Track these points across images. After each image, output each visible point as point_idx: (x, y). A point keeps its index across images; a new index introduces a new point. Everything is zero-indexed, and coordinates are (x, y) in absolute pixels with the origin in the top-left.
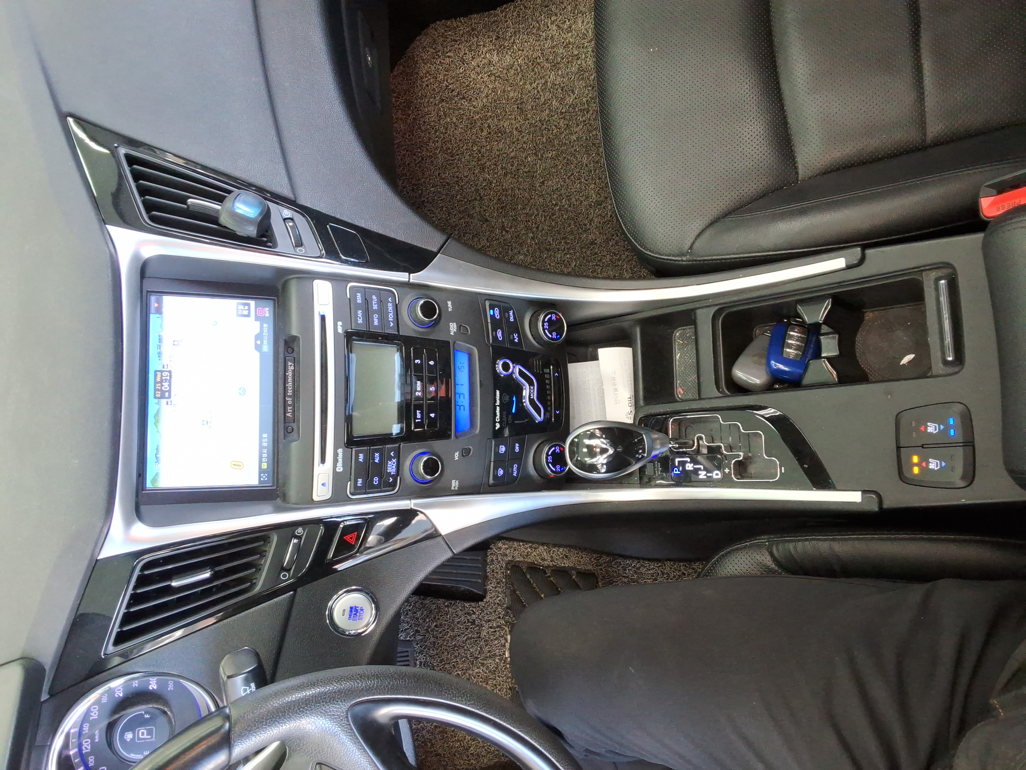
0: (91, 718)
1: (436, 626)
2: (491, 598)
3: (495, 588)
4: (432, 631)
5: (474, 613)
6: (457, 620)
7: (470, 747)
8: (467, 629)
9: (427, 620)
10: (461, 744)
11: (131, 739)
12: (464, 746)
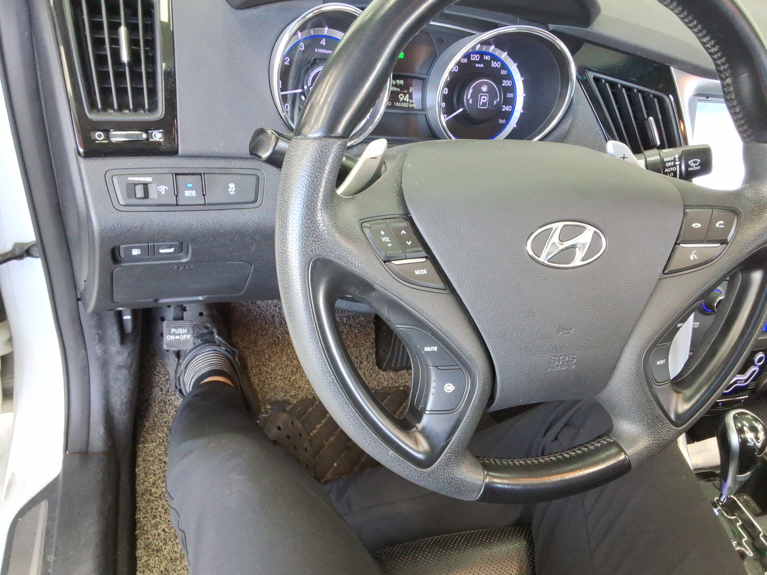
0: (493, 62)
1: (355, 333)
2: (383, 375)
3: (391, 378)
4: (351, 330)
5: (368, 363)
6: (362, 349)
7: (265, 367)
8: (356, 358)
9: (359, 326)
10: (267, 359)
11: (482, 90)
12: (266, 362)
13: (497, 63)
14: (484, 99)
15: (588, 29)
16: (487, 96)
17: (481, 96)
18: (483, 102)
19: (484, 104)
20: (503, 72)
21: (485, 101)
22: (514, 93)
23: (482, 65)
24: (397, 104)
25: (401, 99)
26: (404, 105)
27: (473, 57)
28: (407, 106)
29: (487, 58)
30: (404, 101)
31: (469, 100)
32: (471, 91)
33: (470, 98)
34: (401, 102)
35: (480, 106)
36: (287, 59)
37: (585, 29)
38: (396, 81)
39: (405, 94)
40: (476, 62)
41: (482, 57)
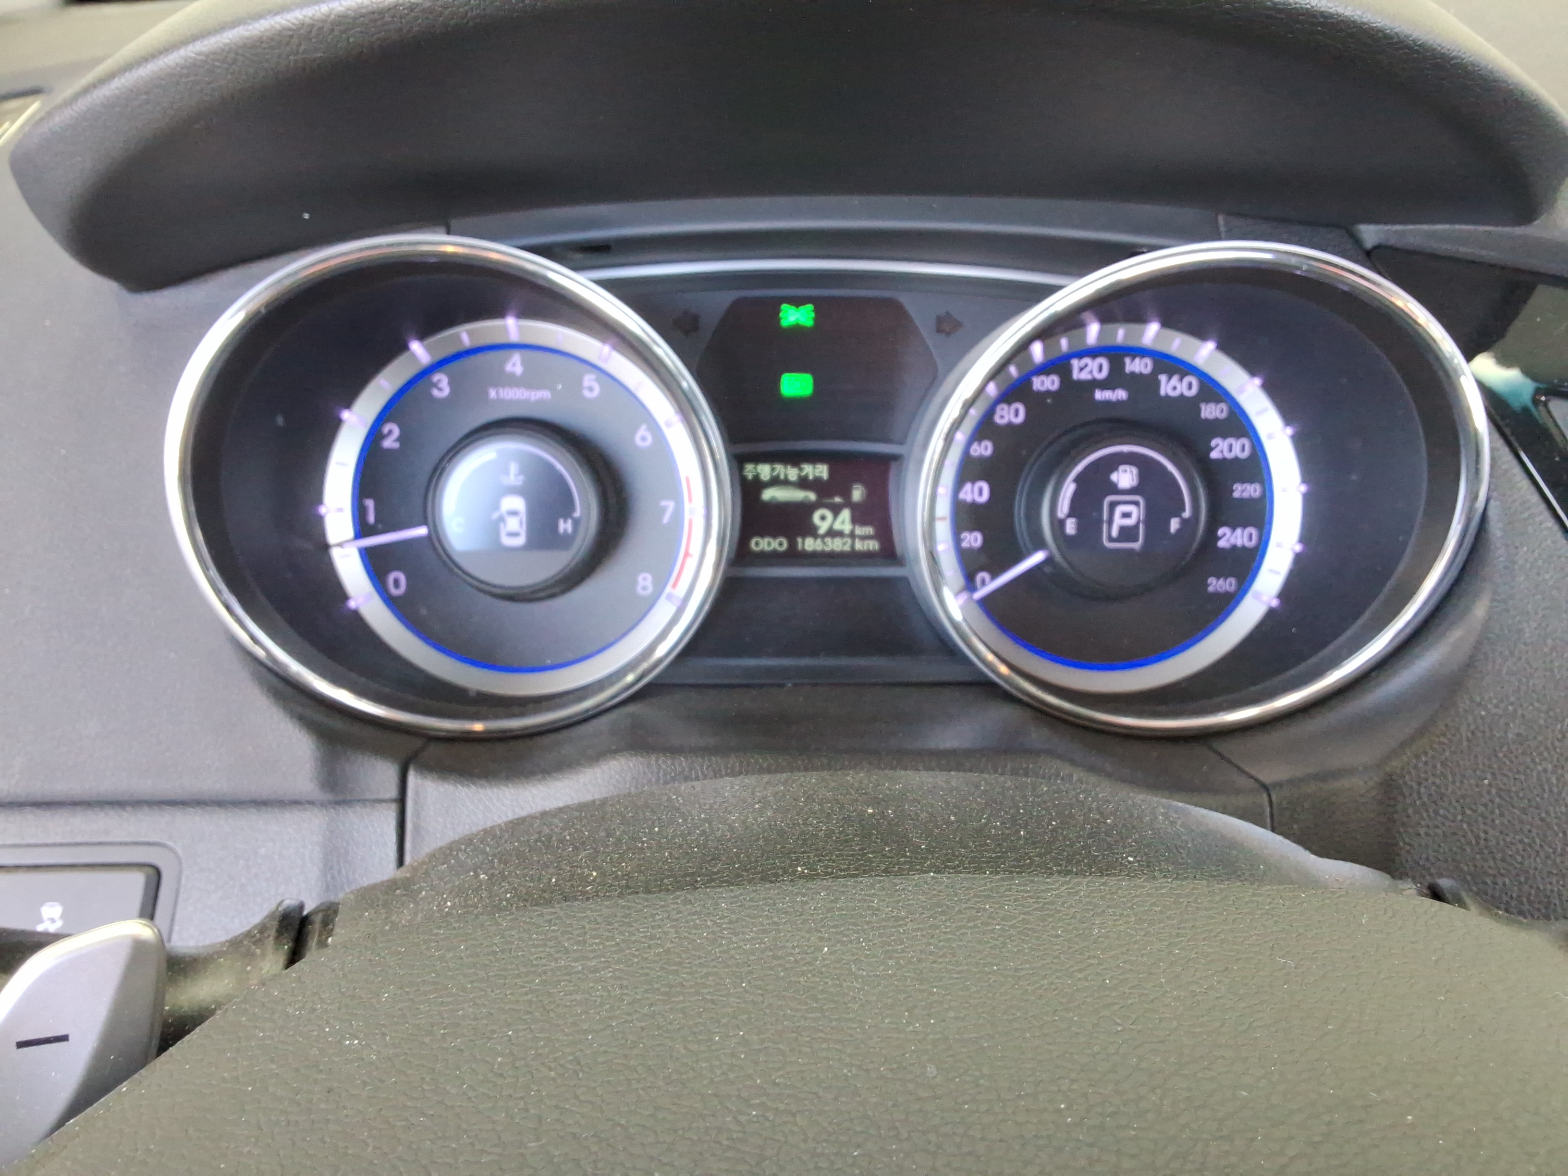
11: (1116, 485)
13: (1181, 380)
14: (1126, 515)
15: (1534, 230)
16: (1136, 503)
17: (1113, 506)
18: (1122, 529)
19: (1127, 534)
20: (1210, 411)
21: (1130, 522)
22: (1262, 483)
23: (1121, 394)
24: (810, 544)
25: (823, 527)
26: (836, 545)
27: (1081, 369)
28: (847, 548)
29: (1138, 366)
30: (832, 533)
31: (1062, 523)
32: (1069, 489)
33: (1069, 515)
34: (823, 537)
35: (1111, 539)
36: (390, 432)
37: (1518, 230)
38: (801, 469)
39: (836, 510)
40: (1095, 384)
41: (1116, 366)
